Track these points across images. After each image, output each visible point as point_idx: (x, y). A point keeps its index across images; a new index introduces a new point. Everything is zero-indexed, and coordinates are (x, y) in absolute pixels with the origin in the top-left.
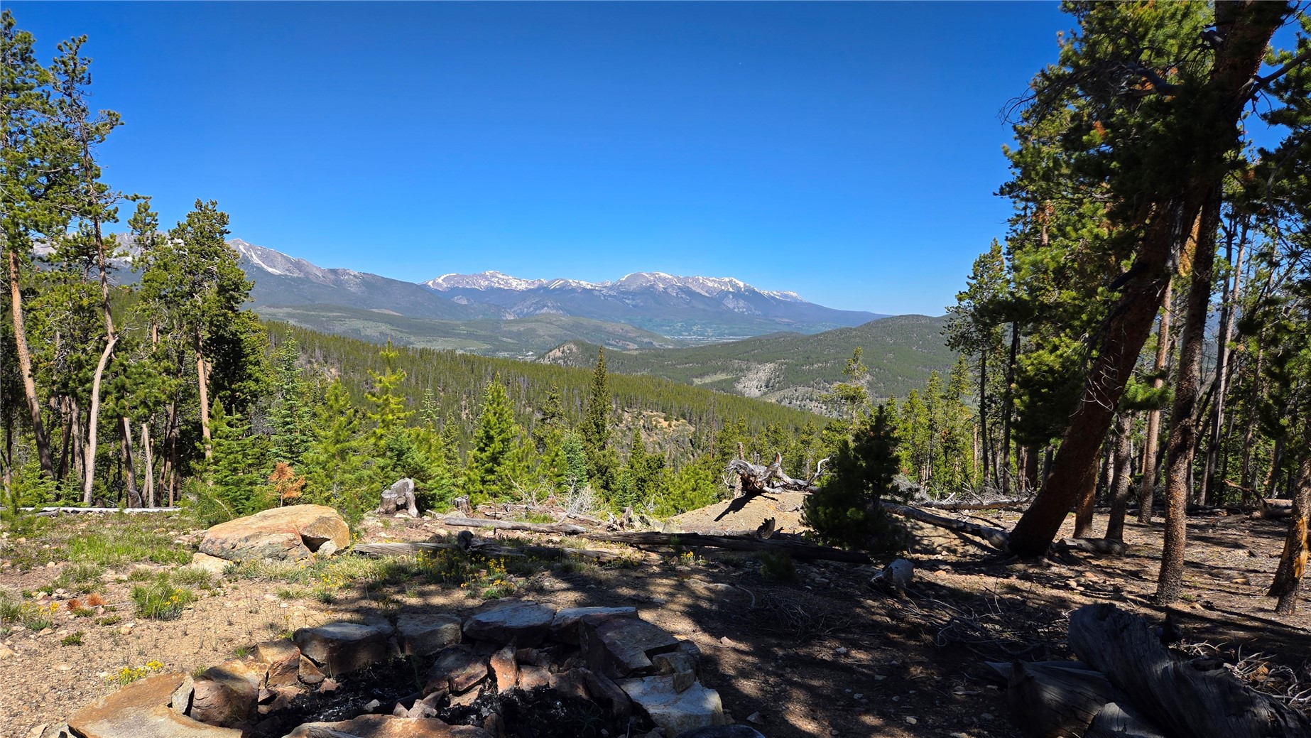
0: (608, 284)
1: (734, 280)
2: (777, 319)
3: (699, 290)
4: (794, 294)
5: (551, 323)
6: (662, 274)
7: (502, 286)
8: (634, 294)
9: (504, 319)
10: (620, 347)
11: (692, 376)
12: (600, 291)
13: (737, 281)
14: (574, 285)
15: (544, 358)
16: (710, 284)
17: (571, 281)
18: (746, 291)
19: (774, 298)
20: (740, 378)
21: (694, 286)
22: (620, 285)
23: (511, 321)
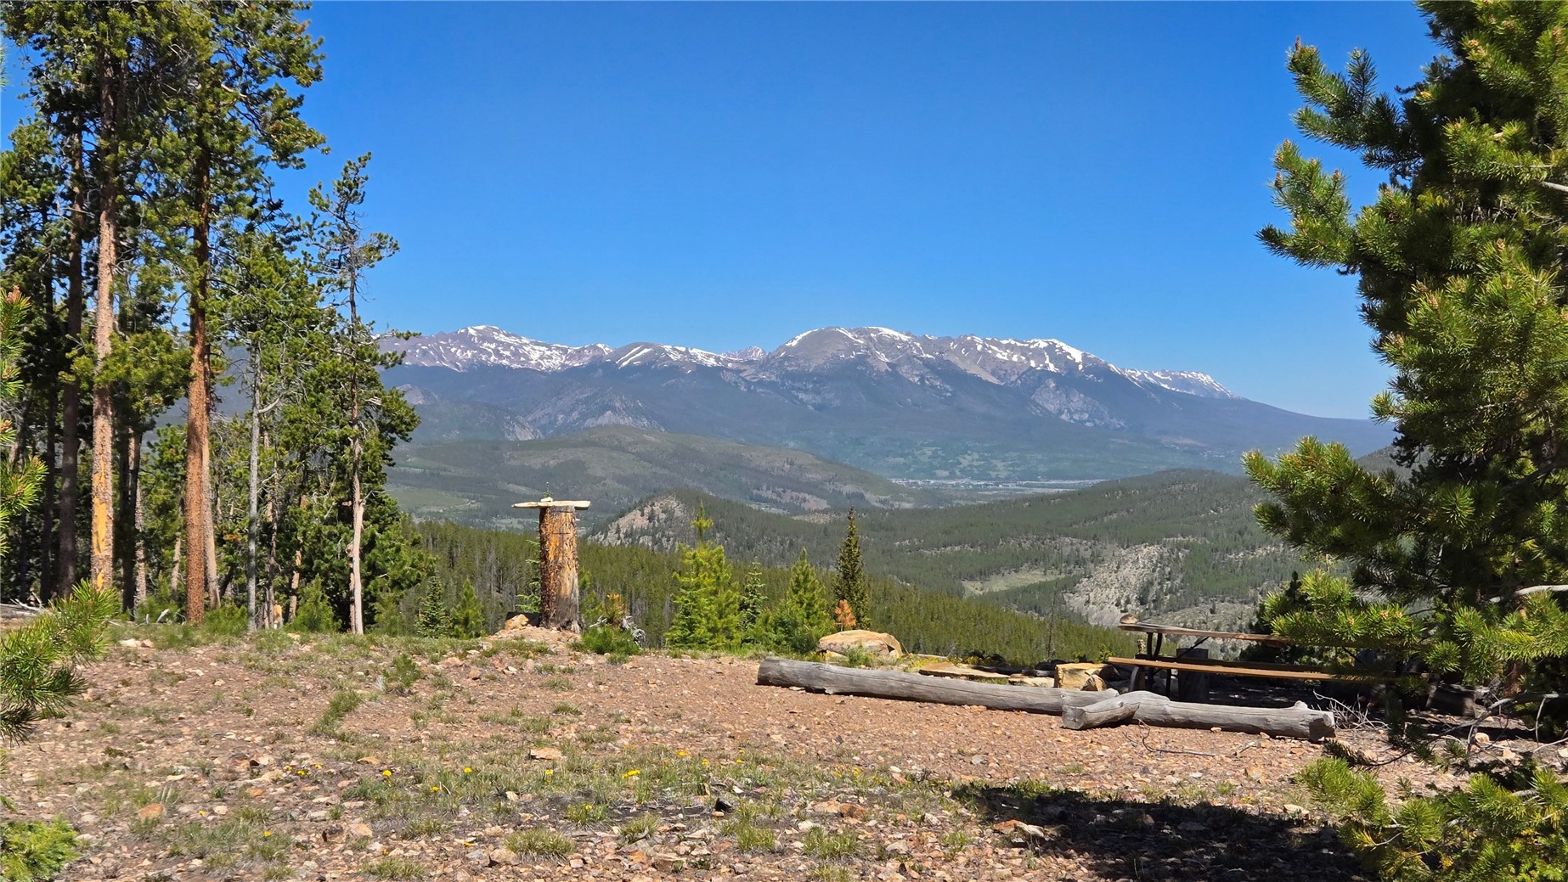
0: (758, 354)
1: (1059, 344)
2: (1165, 440)
3: (974, 370)
4: (1206, 379)
5: (621, 448)
6: (886, 331)
7: (505, 362)
8: (819, 379)
9: (510, 438)
10: (785, 506)
11: (960, 576)
12: (738, 372)
13: (1067, 348)
14: (674, 357)
15: (605, 531)
16: (1002, 356)
17: (668, 348)
18: (1087, 370)
19: (1155, 388)
20: (1076, 581)
21: (963, 359)
22: (785, 358)
23: (527, 445)
